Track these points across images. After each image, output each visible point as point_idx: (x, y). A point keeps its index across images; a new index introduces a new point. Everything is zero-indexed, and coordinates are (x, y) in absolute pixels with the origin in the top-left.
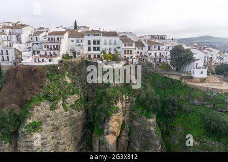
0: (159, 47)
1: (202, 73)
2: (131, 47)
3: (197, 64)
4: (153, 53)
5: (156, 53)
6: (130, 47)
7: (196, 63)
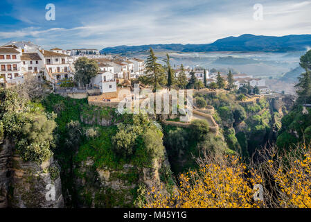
0: (63, 60)
1: (110, 87)
2: (14, 60)
3: (105, 77)
4: (54, 68)
5: (58, 69)
6: (12, 60)
7: (103, 75)
